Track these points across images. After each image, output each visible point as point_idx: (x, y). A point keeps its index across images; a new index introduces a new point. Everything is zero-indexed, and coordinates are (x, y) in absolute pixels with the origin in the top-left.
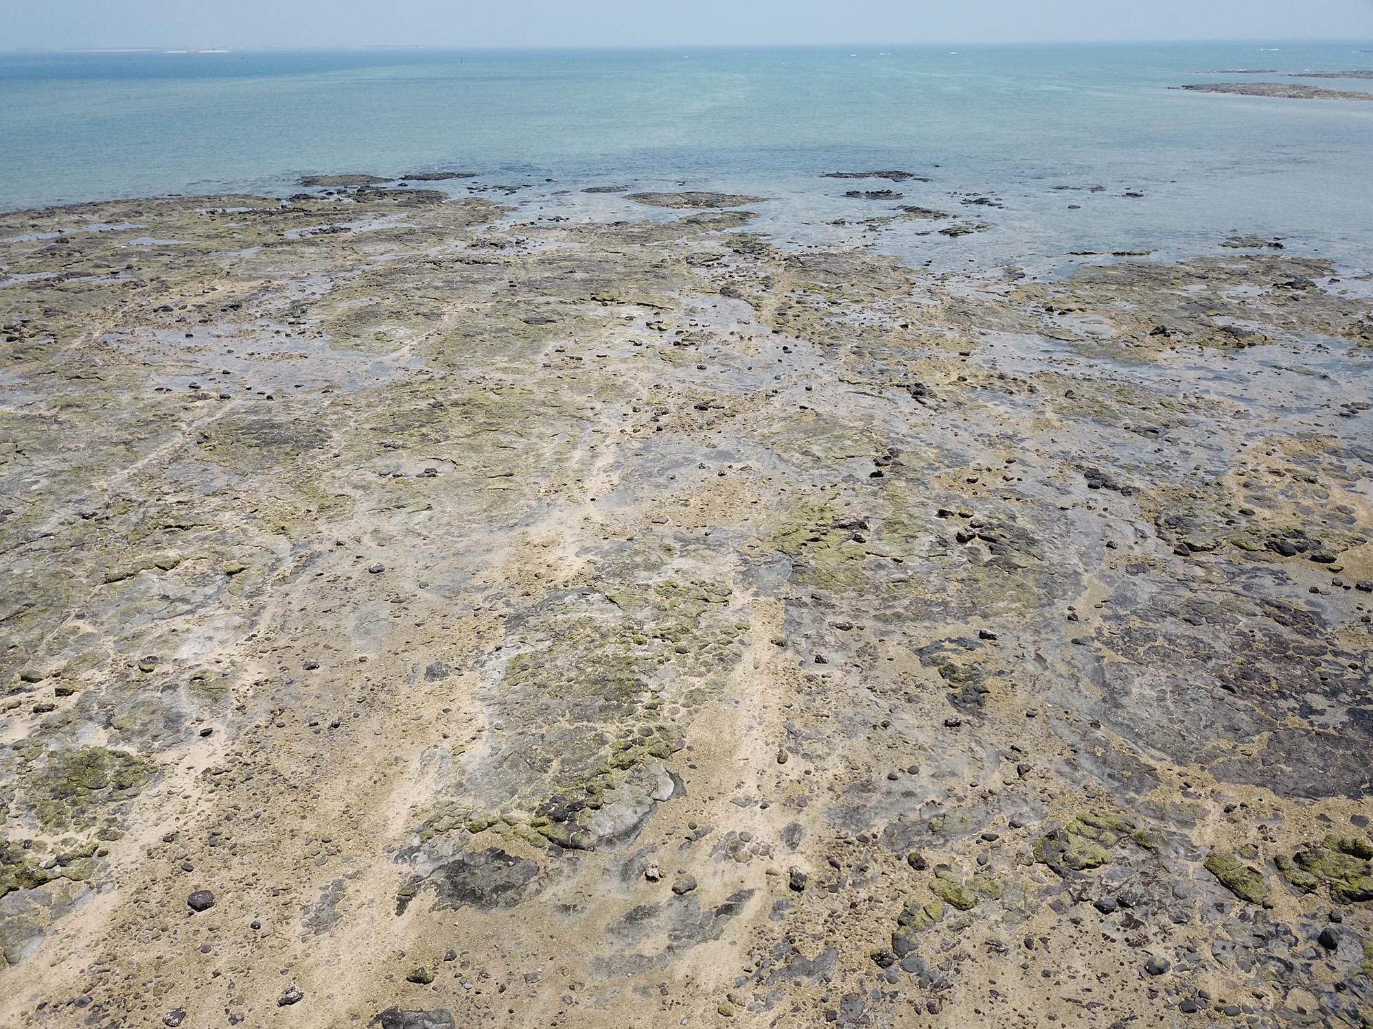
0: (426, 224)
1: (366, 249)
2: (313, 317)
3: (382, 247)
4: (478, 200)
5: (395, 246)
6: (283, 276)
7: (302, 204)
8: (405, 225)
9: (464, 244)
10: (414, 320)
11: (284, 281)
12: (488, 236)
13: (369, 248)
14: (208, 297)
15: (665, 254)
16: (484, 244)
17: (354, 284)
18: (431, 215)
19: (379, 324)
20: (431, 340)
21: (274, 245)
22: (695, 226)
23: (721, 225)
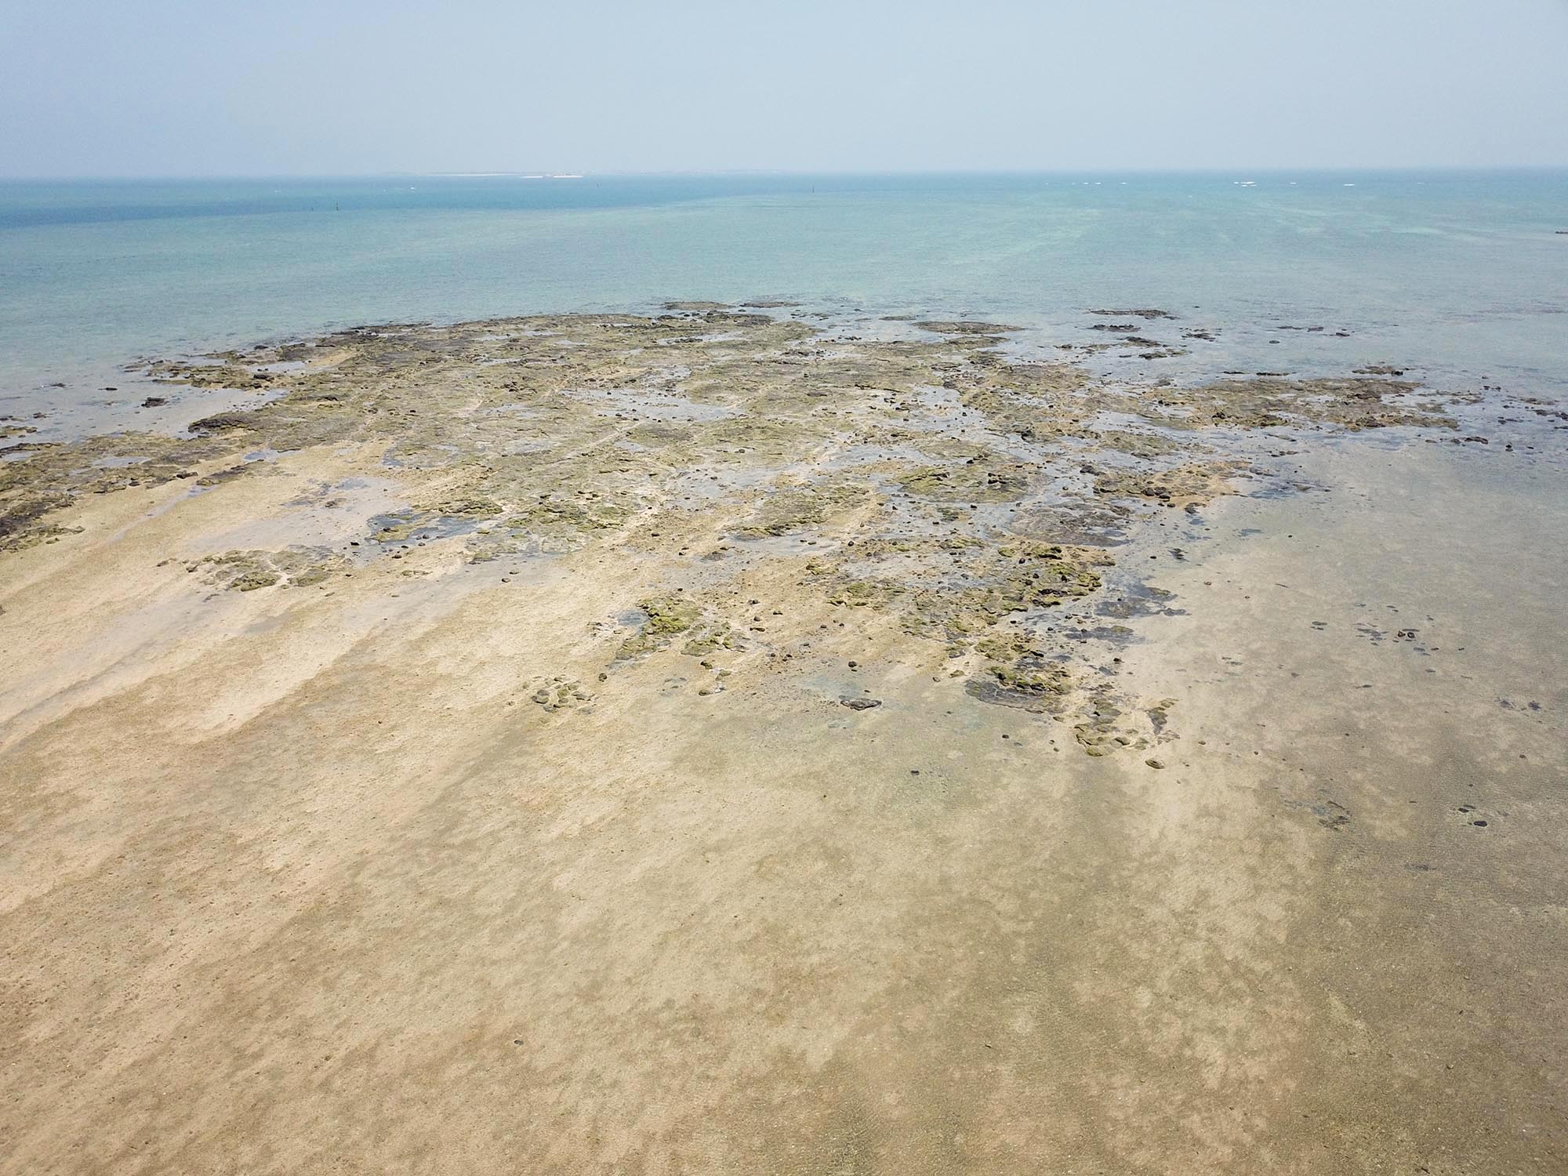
0: (756, 338)
1: (713, 353)
3: (723, 352)
4: (797, 323)
5: (732, 352)
6: (659, 366)
7: (668, 322)
8: (741, 338)
9: (780, 353)
11: (660, 369)
12: (798, 348)
13: (715, 352)
14: (615, 375)
15: (920, 362)
16: (794, 353)
17: (704, 372)
18: (761, 333)
21: (651, 348)
22: (954, 345)
23: (974, 346)
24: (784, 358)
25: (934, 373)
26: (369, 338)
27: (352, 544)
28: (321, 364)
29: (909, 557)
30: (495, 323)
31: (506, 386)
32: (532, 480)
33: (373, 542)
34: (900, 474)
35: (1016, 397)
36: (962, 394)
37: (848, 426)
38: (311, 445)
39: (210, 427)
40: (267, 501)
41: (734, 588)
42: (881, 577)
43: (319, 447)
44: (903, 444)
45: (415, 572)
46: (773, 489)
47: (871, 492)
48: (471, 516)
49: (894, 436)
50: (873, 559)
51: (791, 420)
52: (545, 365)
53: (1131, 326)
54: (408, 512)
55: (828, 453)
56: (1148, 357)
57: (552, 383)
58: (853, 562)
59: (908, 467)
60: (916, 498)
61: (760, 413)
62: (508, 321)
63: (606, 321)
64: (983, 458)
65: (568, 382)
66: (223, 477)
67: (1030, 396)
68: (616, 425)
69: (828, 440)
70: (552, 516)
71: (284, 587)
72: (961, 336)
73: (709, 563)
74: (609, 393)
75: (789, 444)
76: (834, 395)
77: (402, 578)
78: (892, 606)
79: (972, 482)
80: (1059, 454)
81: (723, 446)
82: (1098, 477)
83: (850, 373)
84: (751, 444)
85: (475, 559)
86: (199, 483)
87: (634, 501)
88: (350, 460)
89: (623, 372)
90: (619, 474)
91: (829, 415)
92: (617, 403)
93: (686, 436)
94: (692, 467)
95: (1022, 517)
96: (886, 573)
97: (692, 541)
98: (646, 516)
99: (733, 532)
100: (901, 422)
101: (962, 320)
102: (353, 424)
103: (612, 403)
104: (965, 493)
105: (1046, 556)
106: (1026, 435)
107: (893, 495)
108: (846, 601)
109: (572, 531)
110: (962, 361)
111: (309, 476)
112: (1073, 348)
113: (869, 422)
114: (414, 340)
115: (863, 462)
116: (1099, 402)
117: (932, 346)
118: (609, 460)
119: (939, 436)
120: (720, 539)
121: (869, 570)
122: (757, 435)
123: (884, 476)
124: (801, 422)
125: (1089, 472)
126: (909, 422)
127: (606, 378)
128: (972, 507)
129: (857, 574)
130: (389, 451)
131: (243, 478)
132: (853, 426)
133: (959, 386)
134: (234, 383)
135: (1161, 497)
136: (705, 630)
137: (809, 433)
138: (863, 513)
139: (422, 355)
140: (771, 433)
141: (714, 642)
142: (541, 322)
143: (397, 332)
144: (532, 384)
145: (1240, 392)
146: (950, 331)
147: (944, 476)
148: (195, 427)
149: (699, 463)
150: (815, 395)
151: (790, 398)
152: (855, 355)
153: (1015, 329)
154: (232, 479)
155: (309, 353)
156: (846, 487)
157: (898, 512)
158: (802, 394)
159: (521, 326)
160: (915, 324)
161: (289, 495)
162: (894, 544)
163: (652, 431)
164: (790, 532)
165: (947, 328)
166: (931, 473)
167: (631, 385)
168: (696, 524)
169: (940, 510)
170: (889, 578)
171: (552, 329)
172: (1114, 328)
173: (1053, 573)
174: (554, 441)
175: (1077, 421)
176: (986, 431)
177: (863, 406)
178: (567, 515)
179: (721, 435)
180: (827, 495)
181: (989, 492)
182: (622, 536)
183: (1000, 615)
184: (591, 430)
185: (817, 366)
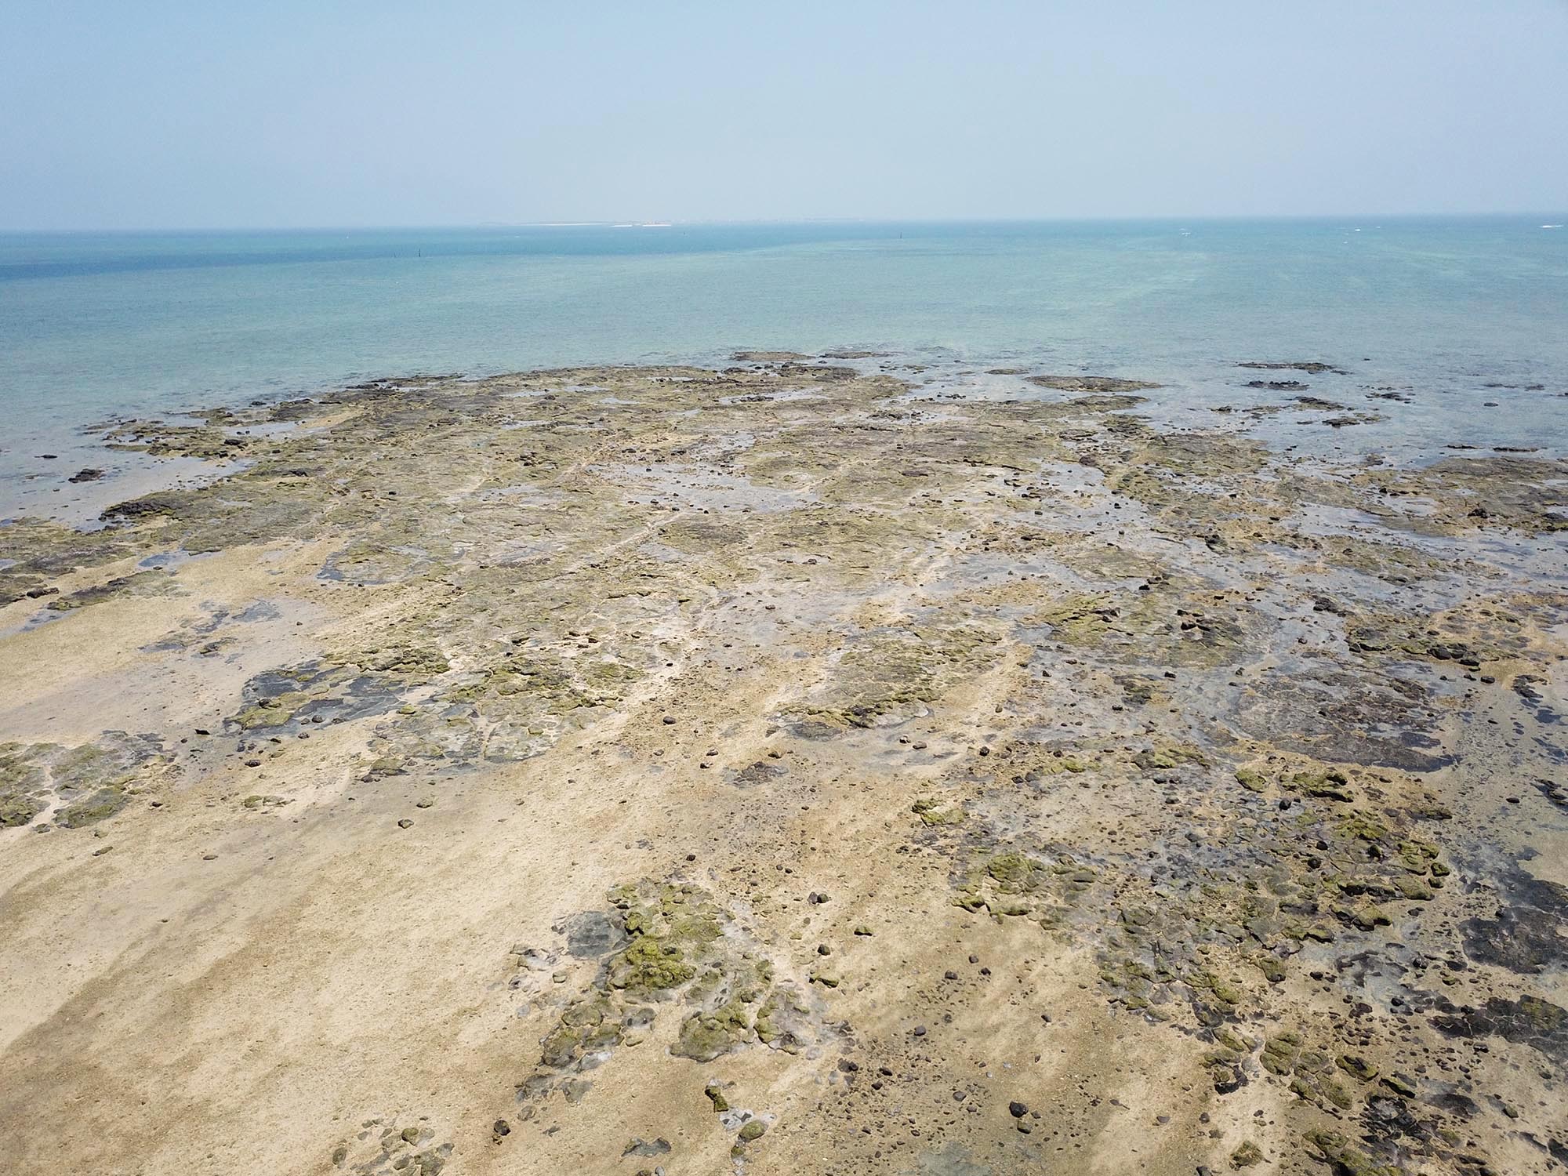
0: (837, 396)
1: (784, 415)
2: (739, 463)
3: (797, 414)
4: (887, 377)
5: (809, 414)
6: (717, 433)
7: (734, 376)
8: (819, 397)
9: (867, 415)
10: (816, 468)
11: (718, 436)
12: (889, 409)
13: (786, 414)
14: (661, 445)
15: (1043, 429)
16: (884, 415)
17: (772, 441)
18: (843, 389)
19: (789, 470)
20: (826, 483)
21: (711, 408)
22: (1082, 407)
23: (1107, 408)
24: (872, 422)
25: (1064, 443)
26: (385, 393)
27: (198, 732)
28: (315, 426)
29: (1086, 786)
30: (536, 375)
31: (522, 458)
32: (508, 612)
33: (235, 727)
34: (1043, 606)
35: (1179, 480)
36: (1107, 474)
37: (959, 522)
38: (238, 543)
39: (129, 513)
40: (122, 641)
41: (783, 856)
42: (1046, 837)
43: (249, 547)
44: (1042, 552)
45: (266, 800)
46: (856, 629)
47: (1005, 642)
48: (400, 676)
49: (1025, 539)
50: (1026, 789)
51: (880, 511)
52: (578, 429)
53: (1295, 383)
54: (312, 667)
55: (934, 566)
56: (1336, 424)
57: (580, 454)
58: (994, 795)
59: (1054, 593)
60: (1076, 653)
61: (839, 501)
62: (550, 373)
63: (662, 374)
64: (1161, 580)
65: (601, 452)
66: (90, 595)
67: (1199, 479)
68: (648, 517)
69: (933, 544)
70: (518, 680)
71: (42, 828)
72: (1088, 395)
73: (748, 791)
74: (648, 470)
75: (878, 551)
76: (938, 474)
77: (242, 812)
78: (1074, 920)
79: (1156, 625)
80: (1271, 576)
81: (786, 553)
82: (1345, 619)
83: (957, 443)
84: (826, 551)
85: (374, 770)
86: (51, 607)
87: (648, 650)
88: (276, 569)
89: (672, 439)
90: (635, 599)
91: (932, 504)
92: (656, 484)
93: (738, 537)
94: (742, 587)
95: (1252, 700)
96: (1053, 826)
97: (726, 735)
98: (659, 682)
99: (792, 717)
100: (1034, 518)
101: (1084, 374)
102: (306, 512)
103: (650, 484)
104: (1150, 646)
105: (1323, 795)
106: (1213, 542)
107: (1040, 647)
108: (988, 898)
109: (541, 715)
110: (1097, 428)
111: (207, 597)
112: (1233, 412)
113: (989, 516)
114: (434, 395)
115: (985, 584)
116: (1297, 489)
117: (1052, 407)
118: (626, 577)
119: (1090, 540)
120: (769, 733)
121: (1021, 814)
122: (835, 537)
123: (1022, 608)
124: (895, 514)
125: (1328, 609)
126: (1043, 517)
127: (649, 447)
128: (1167, 675)
129: (1001, 825)
130: (335, 555)
131: (116, 599)
132: (966, 523)
133: (1101, 462)
134: (197, 451)
135: (1462, 662)
136: (724, 983)
137: (907, 533)
138: (997, 682)
139: (435, 415)
140: (853, 533)
141: (737, 1022)
142: (589, 374)
143: (421, 386)
144: (553, 456)
145: (1487, 476)
146: (1072, 388)
147: (1113, 613)
148: (111, 513)
149: (752, 580)
150: (912, 474)
151: (880, 479)
152: (959, 418)
153: (1152, 386)
154: (98, 601)
155: (307, 412)
156: (967, 631)
157: (1052, 682)
158: (895, 473)
159: (564, 380)
160: (1028, 379)
161: (158, 631)
162: (1058, 754)
163: (693, 529)
164: (882, 720)
165: (1069, 384)
166: (1091, 607)
167: (678, 458)
168: (735, 697)
169: (1117, 679)
170: (1059, 838)
171: (600, 383)
172: (1278, 386)
173: (1349, 836)
174: (561, 540)
175: (1277, 519)
176: (1154, 534)
177: (978, 490)
178: (540, 681)
179: (785, 536)
180: (937, 645)
181: (1186, 646)
182: (619, 720)
183: (1285, 954)
184: (613, 526)
185: (913, 434)
